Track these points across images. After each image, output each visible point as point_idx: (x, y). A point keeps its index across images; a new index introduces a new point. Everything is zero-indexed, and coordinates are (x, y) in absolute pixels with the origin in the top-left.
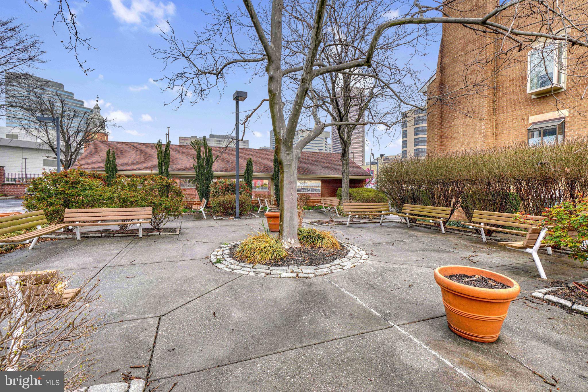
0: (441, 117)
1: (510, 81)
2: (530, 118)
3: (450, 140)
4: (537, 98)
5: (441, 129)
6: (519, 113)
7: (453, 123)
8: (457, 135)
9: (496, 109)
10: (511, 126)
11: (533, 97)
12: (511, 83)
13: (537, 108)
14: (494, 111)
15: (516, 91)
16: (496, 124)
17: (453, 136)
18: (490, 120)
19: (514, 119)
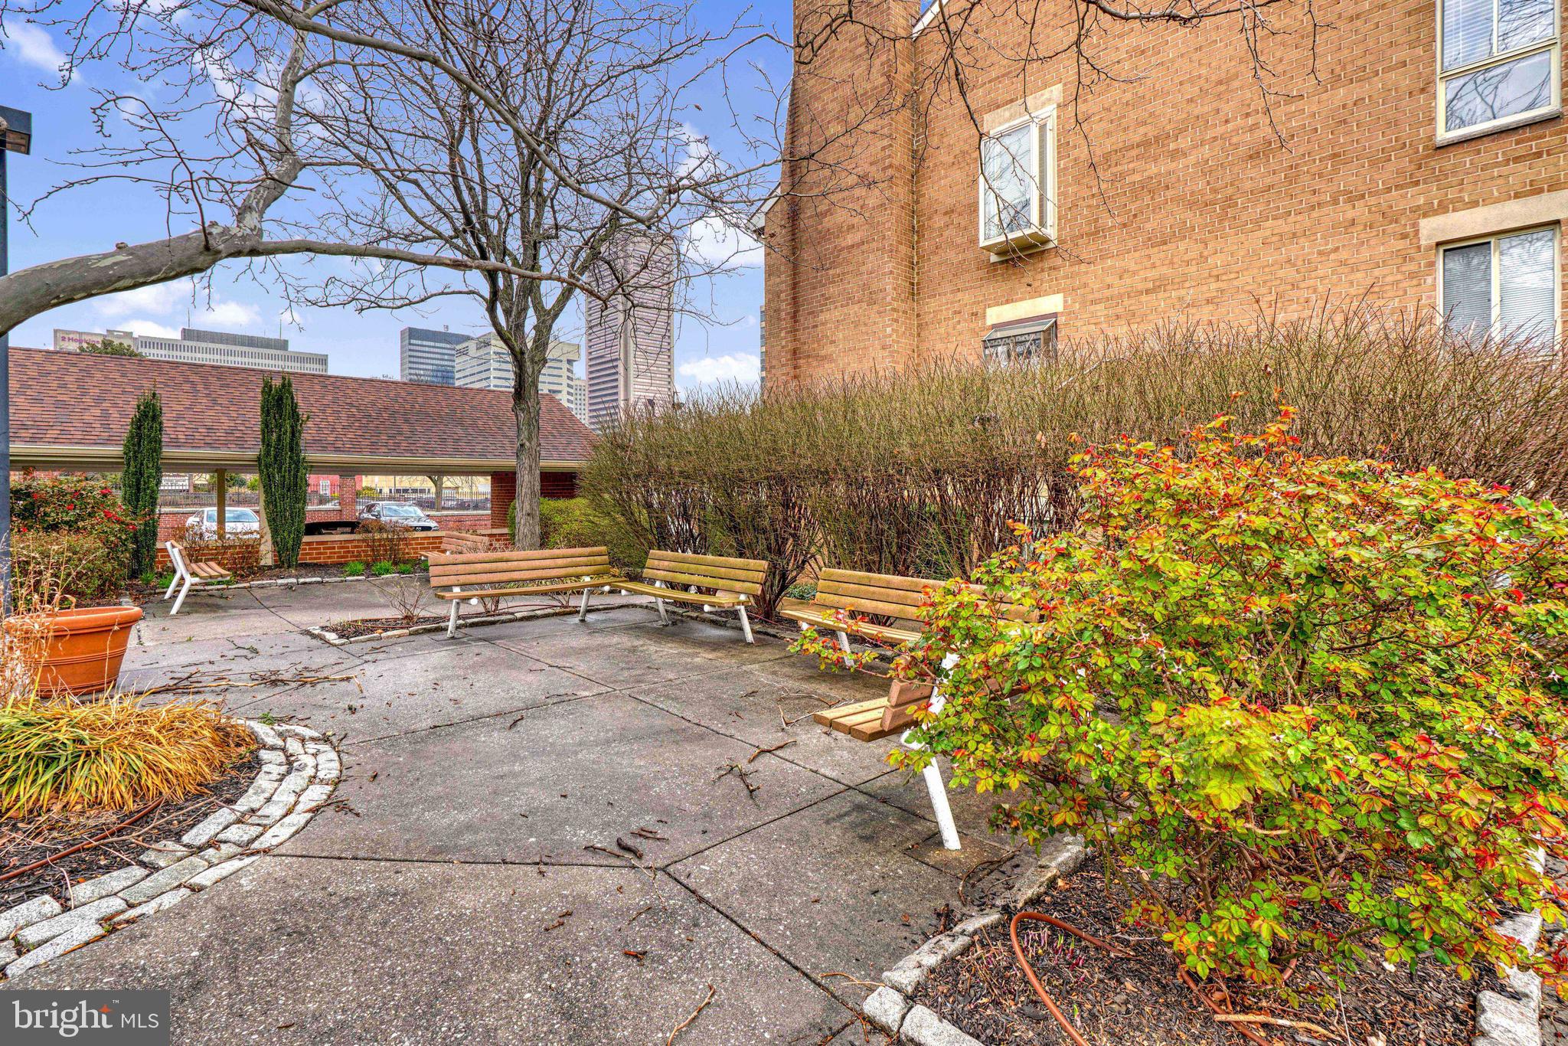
0: (794, 298)
1: (946, 213)
2: (989, 311)
3: (815, 363)
4: (1002, 262)
5: (794, 331)
6: (966, 297)
7: (822, 317)
8: (830, 349)
9: (918, 284)
10: (950, 330)
11: (994, 258)
12: (947, 218)
13: (1000, 287)
14: (914, 291)
15: (959, 240)
16: (919, 326)
17: (823, 353)
18: (905, 312)
19: (955, 312)
